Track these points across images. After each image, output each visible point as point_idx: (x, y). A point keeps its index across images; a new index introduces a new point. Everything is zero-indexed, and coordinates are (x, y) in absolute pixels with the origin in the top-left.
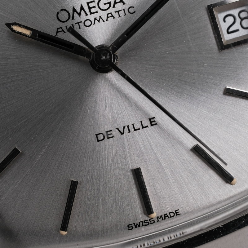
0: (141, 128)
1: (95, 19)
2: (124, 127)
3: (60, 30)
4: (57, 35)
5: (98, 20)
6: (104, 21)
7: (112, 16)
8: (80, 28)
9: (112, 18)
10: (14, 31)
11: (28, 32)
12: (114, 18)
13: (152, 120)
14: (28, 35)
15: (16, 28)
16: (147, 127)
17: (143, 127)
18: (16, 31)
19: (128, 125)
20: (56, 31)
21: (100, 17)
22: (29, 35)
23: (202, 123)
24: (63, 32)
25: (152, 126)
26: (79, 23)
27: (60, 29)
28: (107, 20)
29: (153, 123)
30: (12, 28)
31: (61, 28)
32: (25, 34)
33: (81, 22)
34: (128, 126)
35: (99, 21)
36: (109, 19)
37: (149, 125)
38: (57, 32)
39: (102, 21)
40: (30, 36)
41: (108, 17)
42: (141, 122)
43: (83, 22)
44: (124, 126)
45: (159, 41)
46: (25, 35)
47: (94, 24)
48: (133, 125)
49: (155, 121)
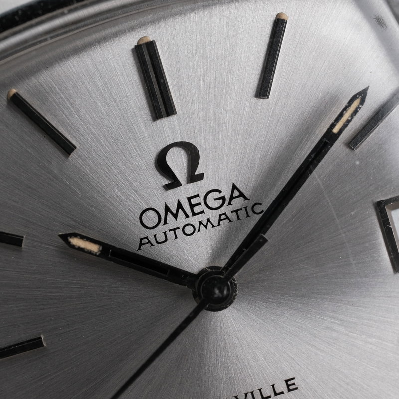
0: (273, 395)
1: (201, 223)
2: (246, 394)
4: (139, 249)
5: (205, 224)
6: (213, 227)
7: (227, 218)
8: (176, 238)
9: (227, 221)
10: (73, 247)
11: (94, 248)
12: (230, 221)
13: (289, 383)
14: (94, 253)
15: (76, 242)
16: (282, 393)
17: (276, 394)
18: (76, 247)
19: (252, 391)
20: (138, 244)
21: (209, 220)
22: (96, 253)
23: (368, 386)
24: (149, 245)
25: (290, 392)
26: (174, 230)
27: (145, 240)
28: (219, 225)
29: (291, 387)
30: (70, 242)
31: (146, 238)
32: (91, 251)
33: (178, 228)
34: (252, 392)
35: (206, 227)
36: (222, 223)
37: (285, 389)
38: (141, 244)
39: (212, 226)
40: (98, 254)
41: (220, 220)
42: (273, 386)
43: (181, 228)
44: (246, 392)
45: (301, 256)
46: (90, 253)
47: (199, 231)
48: (260, 390)
49: (294, 384)
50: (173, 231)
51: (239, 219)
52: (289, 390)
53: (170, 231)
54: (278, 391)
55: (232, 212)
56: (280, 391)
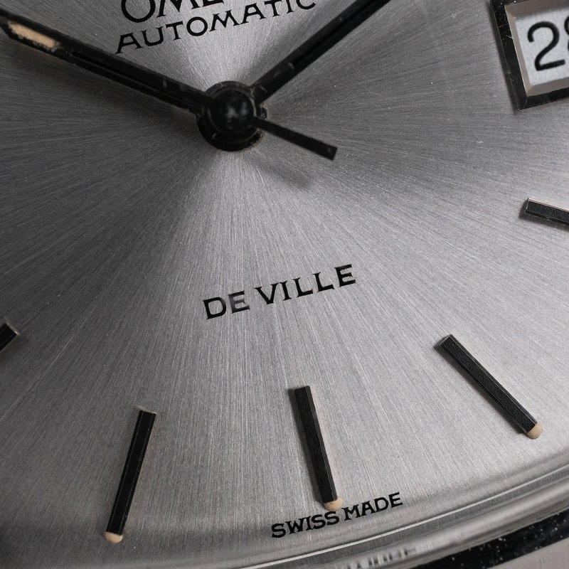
0: (316, 289)
1: (216, 17)
2: (274, 286)
3: (129, 40)
4: (119, 51)
5: (223, 20)
6: (236, 24)
7: (258, 12)
8: (177, 37)
9: (258, 16)
10: (15, 37)
11: (48, 43)
12: (262, 17)
13: (343, 272)
14: (48, 49)
15: (19, 30)
16: (331, 287)
17: (321, 288)
18: (21, 38)
19: (284, 281)
20: (118, 43)
21: (229, 14)
22: (51, 49)
23: (465, 285)
24: (135, 46)
25: (342, 287)
27: (129, 37)
28: (245, 21)
29: (345, 280)
30: (11, 30)
31: (131, 35)
32: (43, 45)
33: (181, 23)
34: (284, 284)
35: (224, 23)
36: (249, 18)
37: (336, 283)
38: (122, 44)
39: (233, 23)
40: (53, 51)
41: (247, 14)
42: (317, 275)
43: (185, 24)
44: (275, 283)
45: (370, 78)
46: (41, 48)
47: (213, 29)
48: (297, 281)
49: (349, 275)
50: (172, 28)
51: (276, 14)
52: (342, 284)
53: (168, 26)
54: (323, 285)
55: (266, 3)
56: (327, 284)
